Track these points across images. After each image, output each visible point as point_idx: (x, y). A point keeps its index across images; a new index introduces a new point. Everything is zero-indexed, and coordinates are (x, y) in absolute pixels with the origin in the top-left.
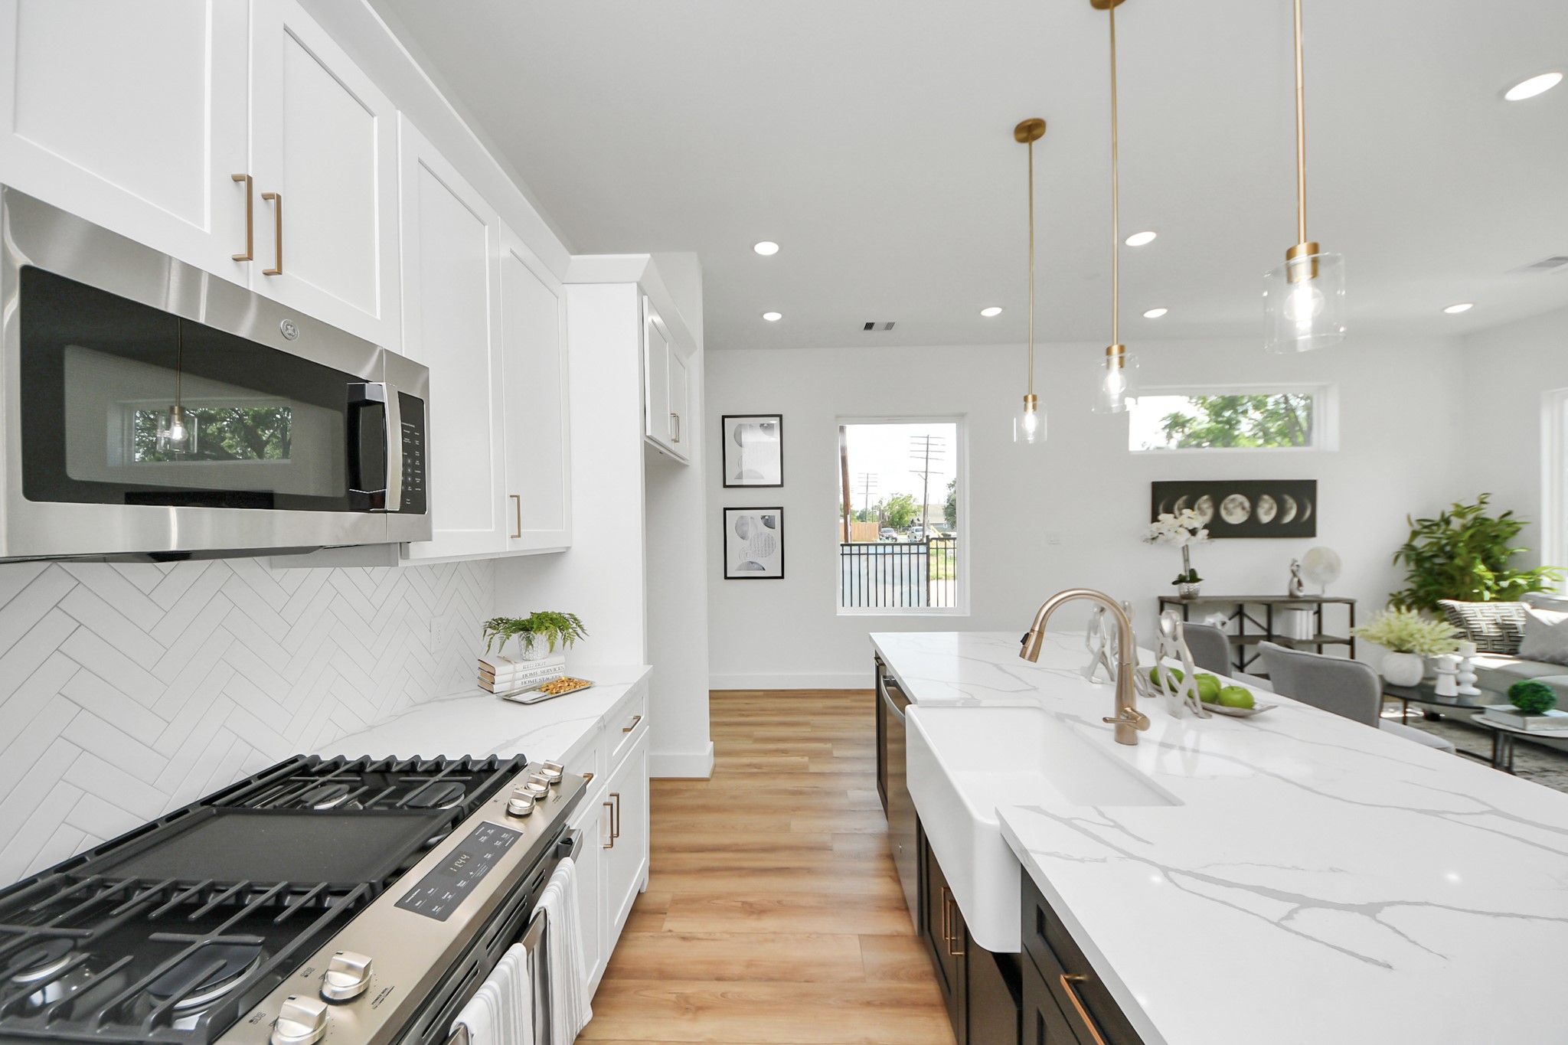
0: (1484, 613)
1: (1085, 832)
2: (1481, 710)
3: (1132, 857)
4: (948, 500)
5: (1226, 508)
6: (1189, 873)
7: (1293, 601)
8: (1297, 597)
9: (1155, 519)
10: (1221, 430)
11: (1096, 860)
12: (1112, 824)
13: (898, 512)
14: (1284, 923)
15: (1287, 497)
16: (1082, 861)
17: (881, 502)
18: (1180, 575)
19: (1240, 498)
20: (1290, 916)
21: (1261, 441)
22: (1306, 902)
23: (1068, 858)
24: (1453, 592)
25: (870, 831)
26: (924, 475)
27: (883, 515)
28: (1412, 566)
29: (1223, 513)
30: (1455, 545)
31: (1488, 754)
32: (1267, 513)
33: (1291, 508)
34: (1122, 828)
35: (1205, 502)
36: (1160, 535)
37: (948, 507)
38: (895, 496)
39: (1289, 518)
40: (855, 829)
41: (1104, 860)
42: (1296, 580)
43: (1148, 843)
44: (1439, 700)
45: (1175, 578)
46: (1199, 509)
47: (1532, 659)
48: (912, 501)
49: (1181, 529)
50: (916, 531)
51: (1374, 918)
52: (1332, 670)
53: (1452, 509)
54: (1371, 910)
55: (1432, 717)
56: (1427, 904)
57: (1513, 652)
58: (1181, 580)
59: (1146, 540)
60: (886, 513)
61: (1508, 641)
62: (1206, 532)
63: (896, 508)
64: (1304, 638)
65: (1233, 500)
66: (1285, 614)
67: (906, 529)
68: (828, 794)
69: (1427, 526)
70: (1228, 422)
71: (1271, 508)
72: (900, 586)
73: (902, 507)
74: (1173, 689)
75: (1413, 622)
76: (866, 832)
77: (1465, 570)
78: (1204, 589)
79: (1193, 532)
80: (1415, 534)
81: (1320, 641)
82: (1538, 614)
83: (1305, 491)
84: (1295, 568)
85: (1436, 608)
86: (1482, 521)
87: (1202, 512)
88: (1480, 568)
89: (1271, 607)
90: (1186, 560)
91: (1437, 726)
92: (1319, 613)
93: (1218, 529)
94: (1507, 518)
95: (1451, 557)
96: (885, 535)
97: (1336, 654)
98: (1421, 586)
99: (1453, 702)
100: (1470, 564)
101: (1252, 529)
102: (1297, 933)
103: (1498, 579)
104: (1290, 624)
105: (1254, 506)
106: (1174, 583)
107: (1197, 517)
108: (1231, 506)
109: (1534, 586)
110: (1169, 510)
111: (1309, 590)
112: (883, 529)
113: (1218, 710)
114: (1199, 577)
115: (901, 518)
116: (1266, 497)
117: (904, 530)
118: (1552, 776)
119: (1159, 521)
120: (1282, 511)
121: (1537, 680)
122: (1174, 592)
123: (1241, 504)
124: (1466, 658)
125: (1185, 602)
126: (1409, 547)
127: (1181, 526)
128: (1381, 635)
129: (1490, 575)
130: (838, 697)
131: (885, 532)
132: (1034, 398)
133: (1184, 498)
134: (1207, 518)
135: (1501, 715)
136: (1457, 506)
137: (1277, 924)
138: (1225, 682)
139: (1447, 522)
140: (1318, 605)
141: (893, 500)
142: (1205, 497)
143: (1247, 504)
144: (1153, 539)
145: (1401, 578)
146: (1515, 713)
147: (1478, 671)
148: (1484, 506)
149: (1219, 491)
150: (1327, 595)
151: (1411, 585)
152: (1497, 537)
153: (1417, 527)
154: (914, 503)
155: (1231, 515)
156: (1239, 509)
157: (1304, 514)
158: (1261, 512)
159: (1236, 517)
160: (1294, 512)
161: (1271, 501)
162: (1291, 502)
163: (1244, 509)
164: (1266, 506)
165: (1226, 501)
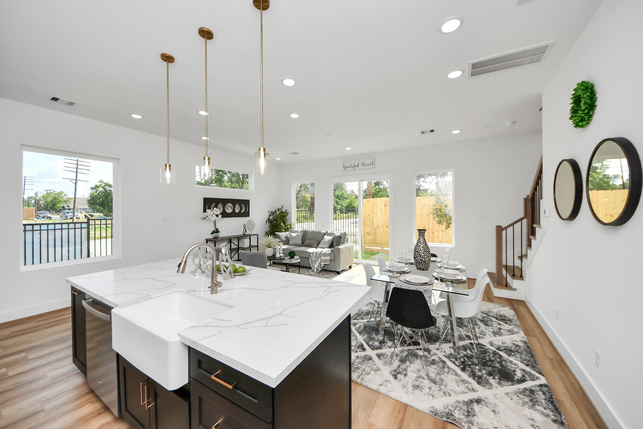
0: (283, 235)
1: (212, 326)
2: (284, 259)
3: (228, 327)
4: (91, 196)
5: (226, 208)
6: (244, 324)
7: (244, 236)
8: (245, 235)
9: (205, 211)
10: (219, 178)
11: (218, 333)
12: (219, 320)
13: (51, 202)
14: (267, 325)
16: (214, 335)
17: (36, 195)
18: (213, 231)
20: (267, 323)
21: (230, 184)
22: (269, 318)
23: (210, 337)
24: (277, 230)
25: (70, 387)
26: (74, 181)
27: (38, 203)
28: (270, 224)
29: (226, 209)
30: (277, 218)
31: (285, 270)
34: (222, 320)
35: (220, 205)
36: (207, 217)
37: (90, 200)
38: (49, 192)
39: (243, 211)
40: (59, 391)
41: (221, 332)
42: (245, 229)
43: (231, 321)
44: (277, 259)
45: (211, 232)
46: (219, 208)
47: (291, 245)
48: (63, 195)
49: (213, 215)
50: (67, 213)
51: (282, 315)
52: (254, 256)
53: (276, 209)
54: (281, 314)
55: (274, 263)
56: (289, 307)
57: (288, 244)
58: (213, 232)
59: (202, 219)
60: (41, 202)
61: (287, 241)
62: (221, 215)
63: (50, 199)
64: (247, 247)
65: (229, 205)
66: (242, 240)
67: (58, 211)
68: (30, 382)
69: (272, 213)
70: (221, 176)
71: (238, 208)
72: (67, 248)
73: (55, 199)
74: (225, 271)
75: (271, 238)
76: (68, 389)
77: (279, 224)
78: (221, 235)
79: (217, 216)
80: (270, 215)
81: (251, 247)
82: (292, 234)
83: (246, 203)
84: (244, 226)
85: (274, 235)
86: (282, 212)
87: (220, 209)
88: (282, 224)
89: (239, 238)
90: (215, 225)
91: (275, 265)
92: (250, 239)
93: (225, 215)
94: (286, 211)
95: (277, 221)
96: (41, 215)
97: (254, 251)
98: (271, 229)
99: (279, 258)
100: (280, 223)
101: (233, 215)
102: (270, 326)
103: (285, 226)
104: (243, 244)
105: (234, 207)
106: (211, 234)
107: (218, 211)
108: (228, 207)
109: (291, 228)
110: (209, 208)
111: (248, 232)
112: (38, 212)
113: (237, 275)
114: (219, 231)
115: (54, 205)
116: (237, 204)
117: (56, 212)
118: (295, 272)
119: (206, 212)
120: (241, 209)
121: (293, 250)
122: (211, 237)
123: (231, 206)
124: (281, 247)
125: (215, 240)
126: (269, 219)
127: (214, 214)
128: (265, 244)
129: (284, 225)
130: (27, 322)
131: (40, 214)
132: (170, 166)
133: (214, 204)
134: (221, 211)
135: (287, 260)
136: (278, 208)
137: (266, 326)
138: (238, 266)
139: (276, 212)
140: (250, 236)
141: (47, 194)
142: (220, 204)
143: (232, 207)
144: (204, 218)
145: (267, 227)
146: (290, 258)
147: (283, 249)
148: (282, 208)
149: (224, 202)
150: (252, 234)
151: (269, 229)
152: (285, 216)
153: (270, 214)
154: (65, 197)
155: (228, 210)
156: (230, 208)
157: (247, 210)
158: (236, 209)
159: (229, 211)
160: (244, 209)
161: (238, 206)
162: (243, 206)
163: (231, 208)
164: (237, 207)
165: (227, 205)
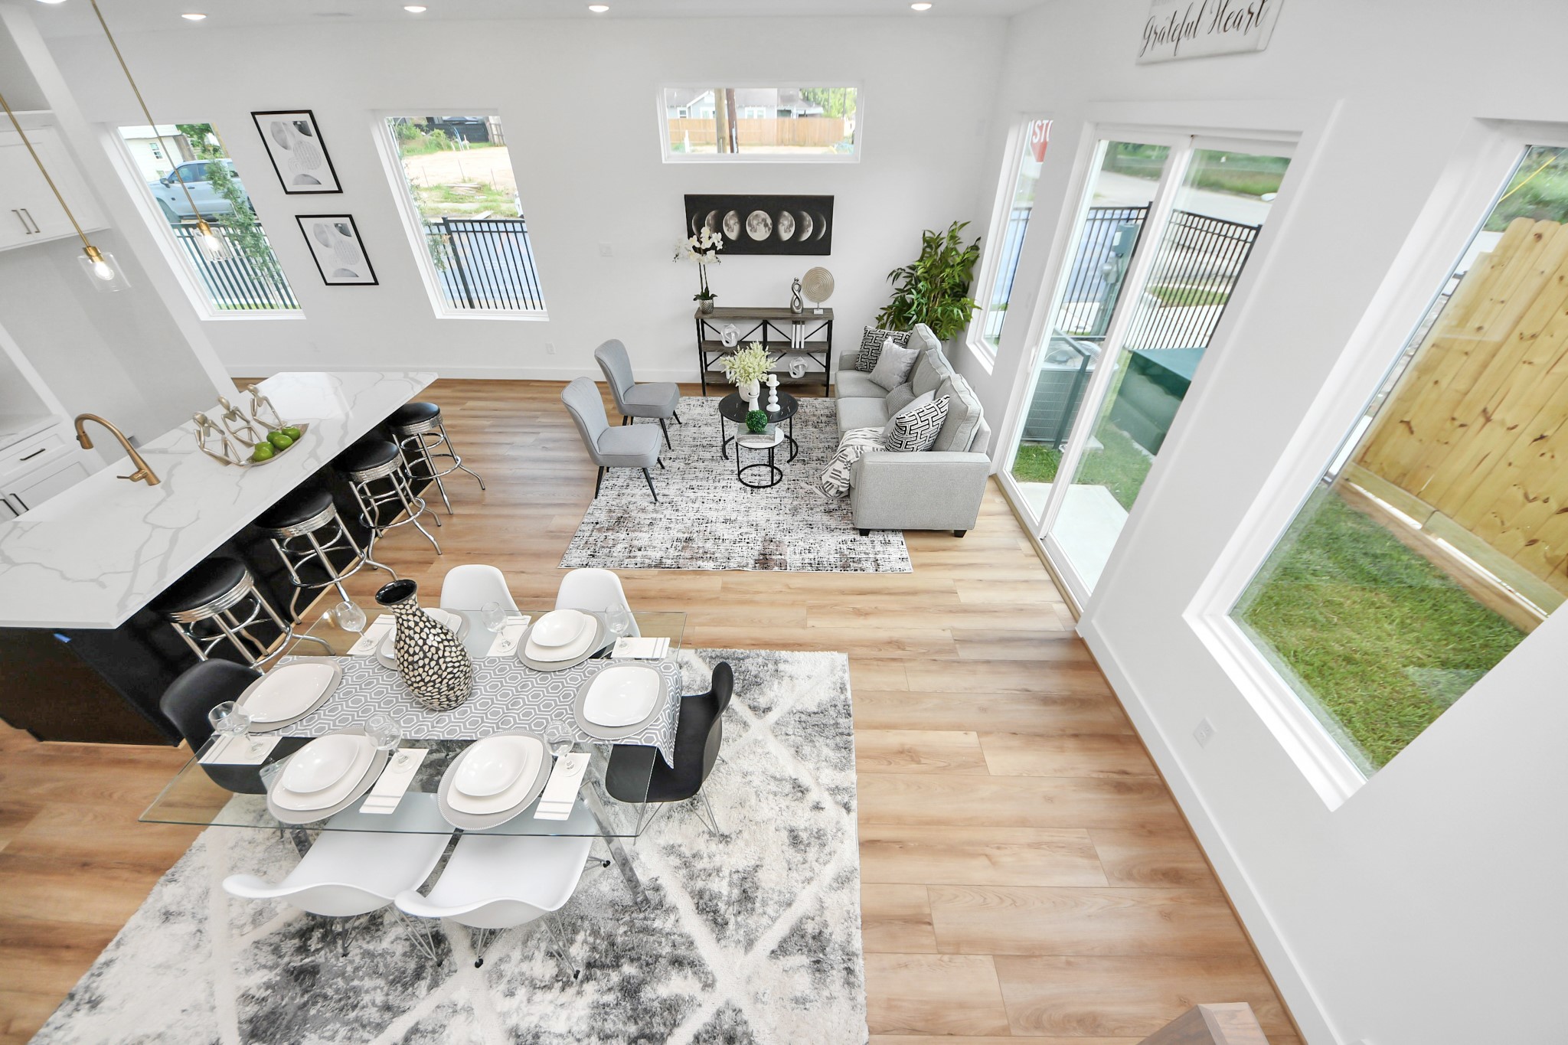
5: (750, 225)
9: (690, 233)
15: (805, 214)
18: (698, 294)
19: (762, 214)
29: (748, 229)
32: (788, 230)
33: (809, 226)
35: (732, 217)
39: (806, 236)
46: (727, 224)
65: (757, 215)
71: (791, 225)
78: (718, 304)
83: (822, 207)
87: (727, 229)
90: (703, 278)
93: (742, 246)
101: (773, 246)
108: (755, 222)
110: (701, 225)
114: (713, 293)
116: (786, 213)
120: (800, 229)
123: (764, 220)
133: (713, 213)
134: (731, 235)
142: (732, 212)
143: (769, 221)
144: (676, 257)
149: (743, 206)
155: (755, 231)
156: (762, 226)
157: (820, 231)
158: (782, 229)
159: (759, 233)
160: (811, 230)
161: (791, 218)
162: (808, 219)
163: (766, 225)
164: (786, 223)
165: (750, 217)
